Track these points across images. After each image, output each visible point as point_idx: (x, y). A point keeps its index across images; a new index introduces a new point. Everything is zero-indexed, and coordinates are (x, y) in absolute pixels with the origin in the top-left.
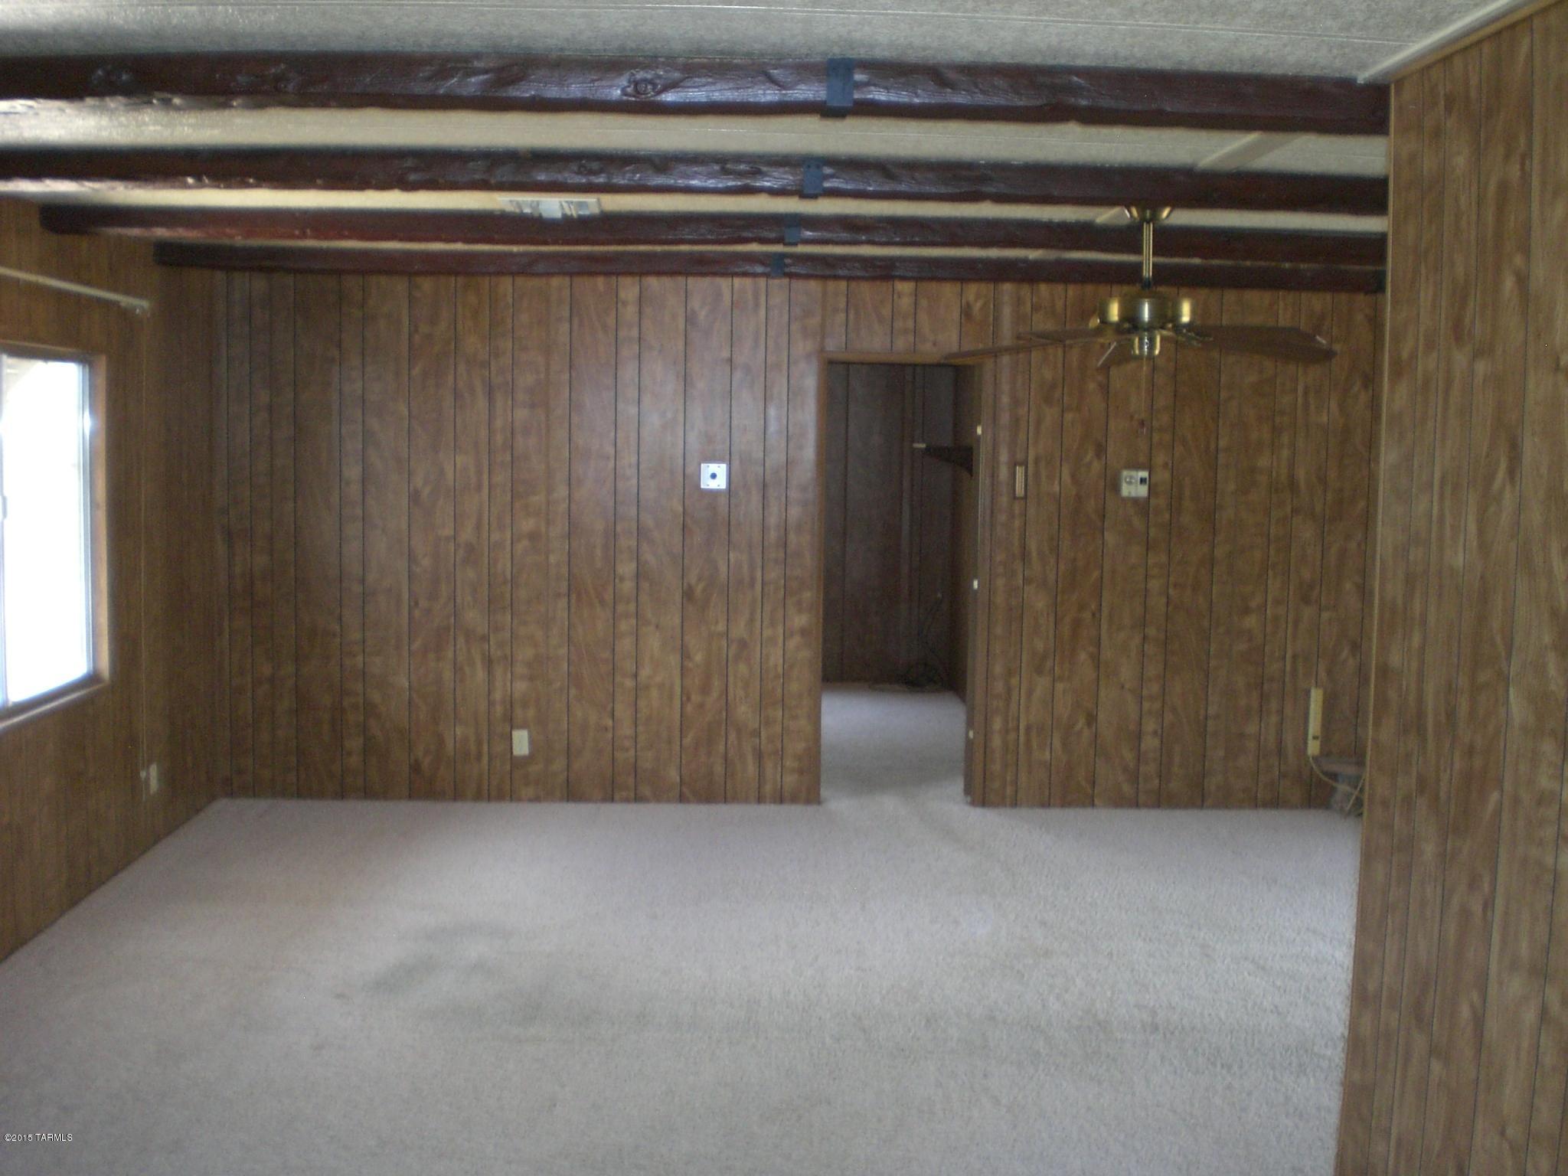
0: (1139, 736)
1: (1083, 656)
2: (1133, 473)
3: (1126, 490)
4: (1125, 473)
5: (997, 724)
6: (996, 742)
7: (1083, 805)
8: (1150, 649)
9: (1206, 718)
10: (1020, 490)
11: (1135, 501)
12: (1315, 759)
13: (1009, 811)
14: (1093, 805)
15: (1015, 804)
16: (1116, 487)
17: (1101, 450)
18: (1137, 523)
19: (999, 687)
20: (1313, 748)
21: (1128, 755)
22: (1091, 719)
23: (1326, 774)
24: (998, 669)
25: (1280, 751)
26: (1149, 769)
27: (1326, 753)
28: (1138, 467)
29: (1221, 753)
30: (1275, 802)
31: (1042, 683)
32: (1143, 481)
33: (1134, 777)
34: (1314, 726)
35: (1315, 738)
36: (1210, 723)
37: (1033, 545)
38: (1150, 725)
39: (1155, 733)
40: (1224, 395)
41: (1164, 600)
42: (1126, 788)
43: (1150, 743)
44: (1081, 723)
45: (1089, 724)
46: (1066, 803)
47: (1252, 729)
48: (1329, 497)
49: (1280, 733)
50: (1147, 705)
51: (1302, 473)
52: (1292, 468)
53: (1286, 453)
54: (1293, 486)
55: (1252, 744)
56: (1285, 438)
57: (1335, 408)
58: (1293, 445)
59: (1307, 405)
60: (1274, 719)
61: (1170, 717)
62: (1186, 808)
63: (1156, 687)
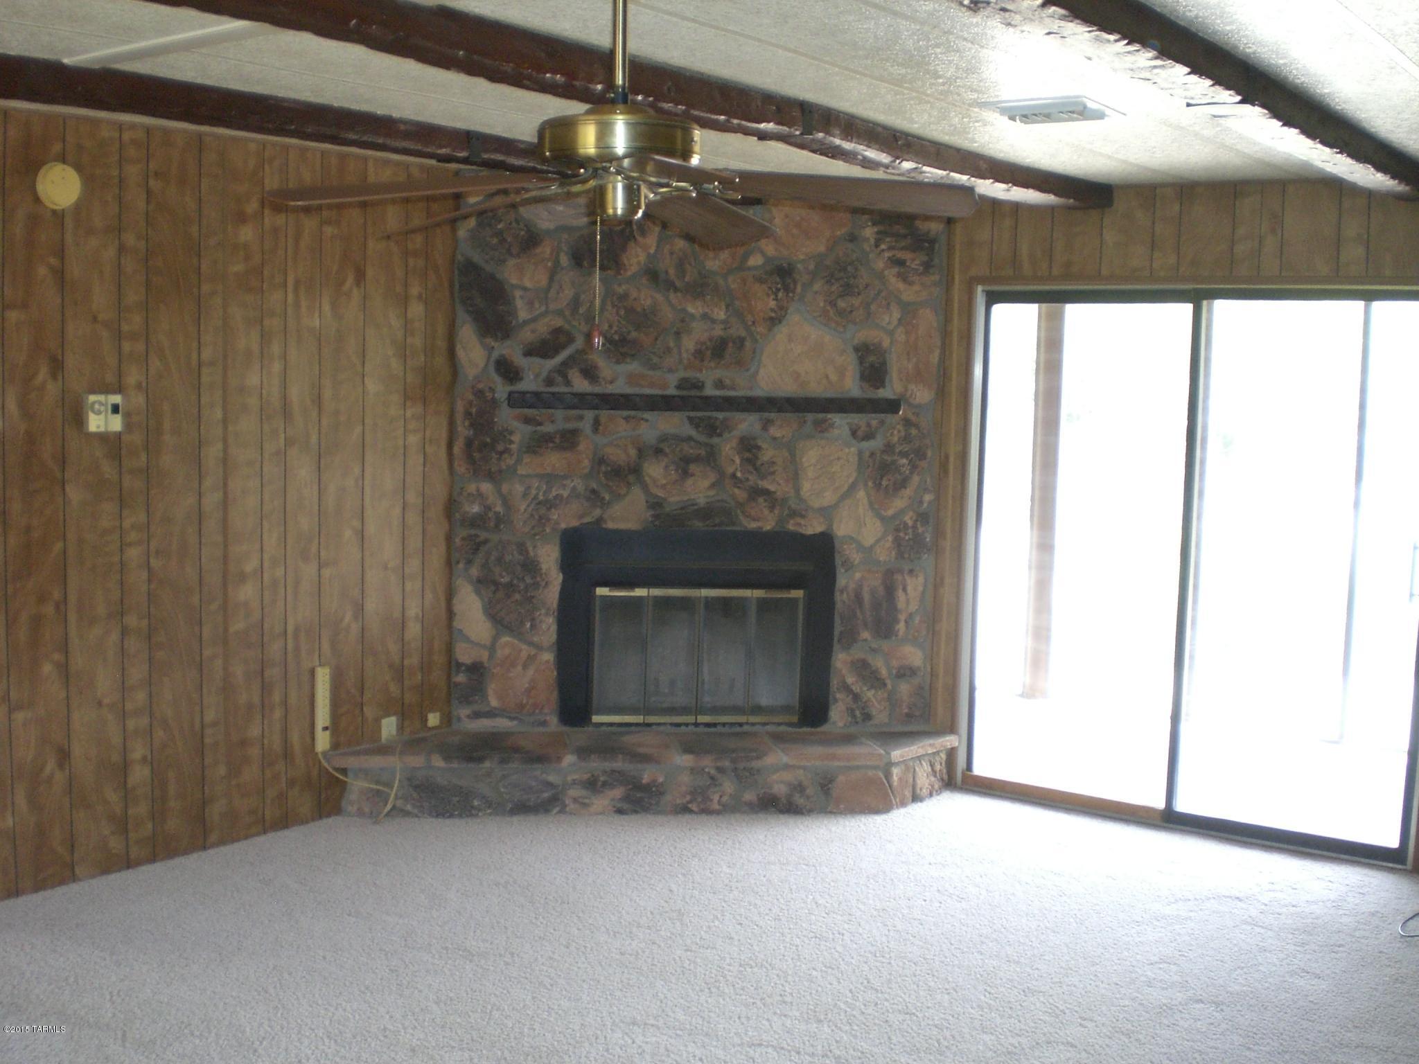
0: (124, 767)
1: (47, 668)
2: (101, 398)
3: (95, 423)
4: (92, 398)
7: (62, 882)
8: (133, 644)
9: (202, 727)
11: (103, 437)
12: (325, 754)
14: (74, 878)
16: (79, 419)
17: (57, 366)
18: (108, 470)
20: (323, 741)
21: (113, 797)
22: (64, 756)
23: (337, 770)
25: (287, 754)
26: (141, 809)
27: (335, 746)
28: (106, 390)
29: (222, 770)
30: (285, 821)
32: (115, 409)
33: (122, 825)
34: (323, 716)
35: (326, 729)
36: (208, 731)
38: (138, 751)
39: (144, 759)
40: (206, 288)
41: (145, 575)
42: (115, 844)
43: (139, 775)
44: (50, 766)
45: (61, 766)
46: (40, 884)
47: (254, 731)
48: (324, 422)
49: (285, 731)
50: (131, 724)
51: (294, 393)
52: (284, 386)
53: (277, 367)
54: (286, 413)
55: (255, 752)
56: (276, 349)
57: (327, 308)
58: (284, 357)
59: (297, 305)
60: (278, 714)
61: (159, 734)
62: (186, 852)
63: (141, 696)
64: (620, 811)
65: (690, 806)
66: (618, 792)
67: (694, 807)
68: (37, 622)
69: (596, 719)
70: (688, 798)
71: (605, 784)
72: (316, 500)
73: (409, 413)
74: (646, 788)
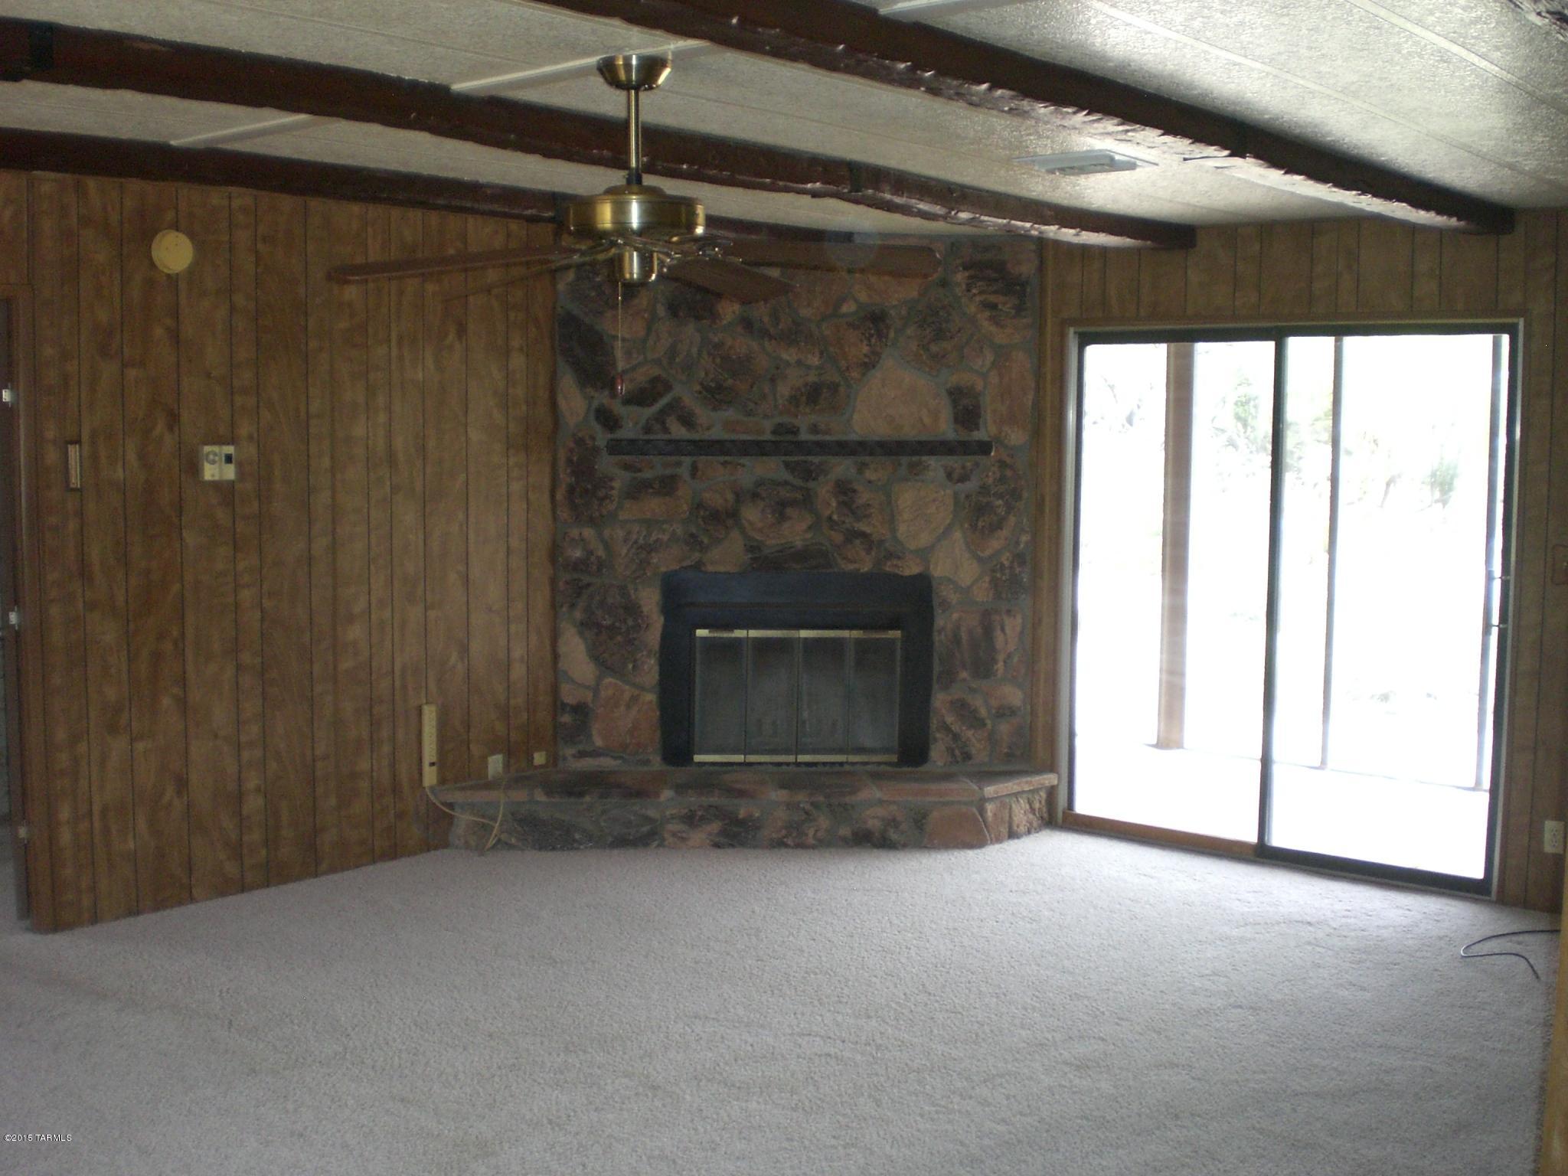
0: (240, 797)
1: (166, 701)
2: (216, 449)
3: (211, 472)
4: (207, 449)
5: (65, 813)
6: (66, 837)
7: (181, 903)
8: (247, 680)
9: (314, 761)
10: (75, 481)
11: (217, 485)
12: (432, 788)
13: (89, 930)
14: (192, 899)
15: (95, 919)
16: (193, 468)
17: (174, 419)
18: (222, 515)
19: (63, 759)
20: (430, 776)
21: (229, 824)
22: (182, 784)
23: (444, 804)
24: (61, 735)
25: (396, 789)
26: (256, 836)
27: (442, 780)
28: (220, 441)
29: (333, 801)
30: (394, 852)
31: (118, 745)
32: (229, 459)
33: (237, 851)
34: (430, 752)
35: (432, 764)
36: (319, 764)
37: (95, 554)
38: (252, 781)
39: (258, 789)
40: (313, 344)
41: (258, 615)
42: (231, 869)
43: (254, 804)
44: (170, 792)
45: (179, 793)
46: (160, 905)
47: (364, 765)
48: (429, 470)
49: (393, 765)
50: (246, 755)
51: (399, 443)
52: (389, 435)
53: (382, 418)
54: (391, 459)
55: (364, 785)
56: (381, 400)
57: (430, 362)
58: (389, 409)
59: (401, 358)
60: (386, 749)
61: (273, 766)
62: (299, 878)
63: (255, 729)
64: (717, 846)
65: (785, 840)
66: (715, 826)
67: (790, 842)
68: (157, 656)
69: (698, 758)
70: (784, 832)
71: (702, 818)
72: (421, 544)
73: (512, 461)
74: (741, 823)
